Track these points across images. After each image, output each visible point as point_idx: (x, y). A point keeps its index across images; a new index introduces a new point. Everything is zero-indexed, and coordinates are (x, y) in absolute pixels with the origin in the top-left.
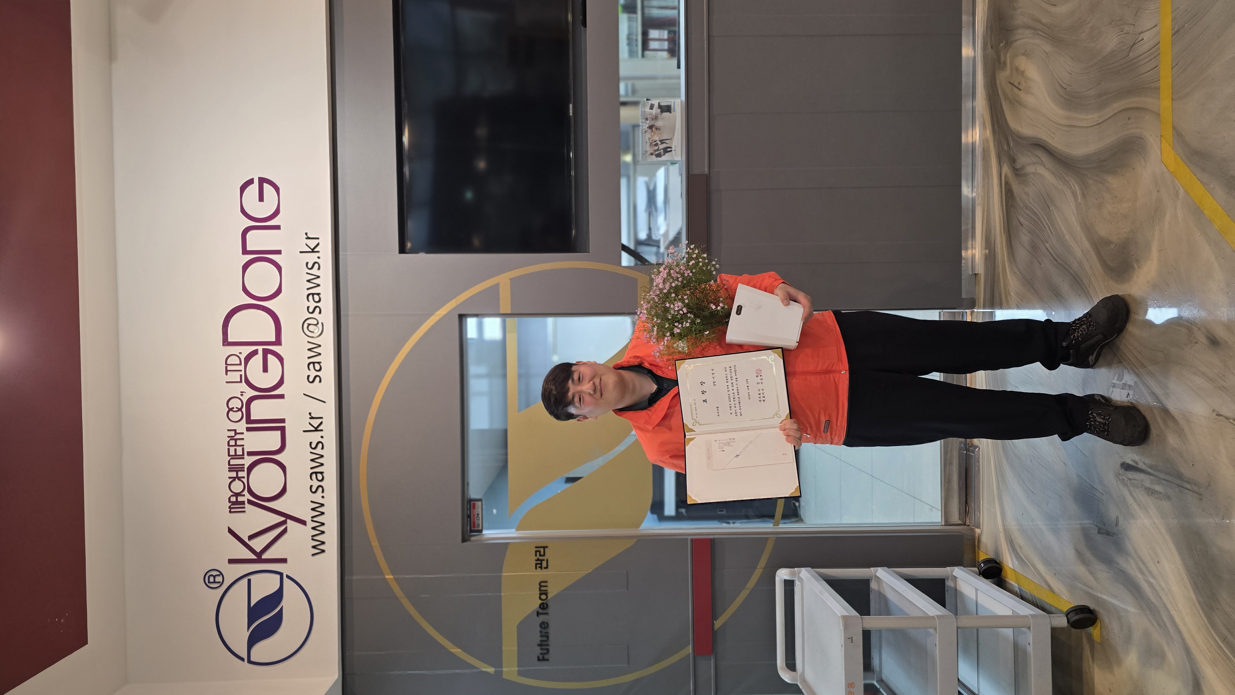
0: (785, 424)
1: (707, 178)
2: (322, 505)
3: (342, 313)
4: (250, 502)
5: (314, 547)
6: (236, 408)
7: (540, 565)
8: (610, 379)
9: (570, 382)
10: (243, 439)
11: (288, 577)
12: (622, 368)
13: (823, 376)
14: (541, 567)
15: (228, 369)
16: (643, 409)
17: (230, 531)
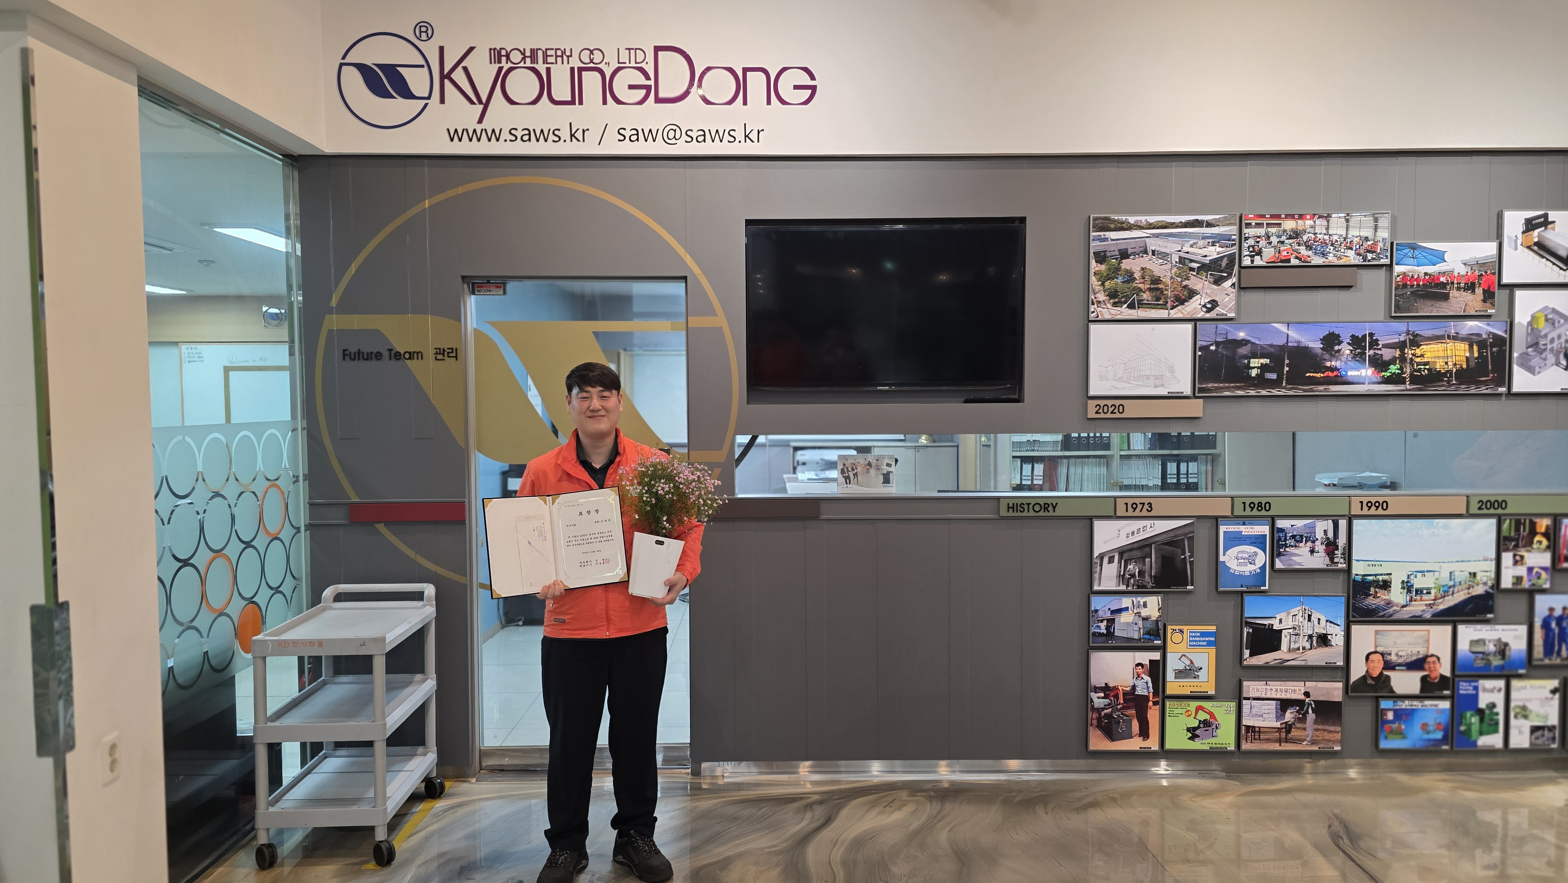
0: (559, 585)
1: (816, 517)
2: (498, 140)
3: (688, 162)
4: (500, 69)
5: (456, 131)
6: (593, 58)
7: (438, 352)
8: (603, 425)
9: (601, 389)
10: (563, 63)
11: (426, 105)
12: (617, 436)
13: (604, 616)
14: (436, 353)
15: (631, 51)
16: (578, 455)
17: (471, 49)
